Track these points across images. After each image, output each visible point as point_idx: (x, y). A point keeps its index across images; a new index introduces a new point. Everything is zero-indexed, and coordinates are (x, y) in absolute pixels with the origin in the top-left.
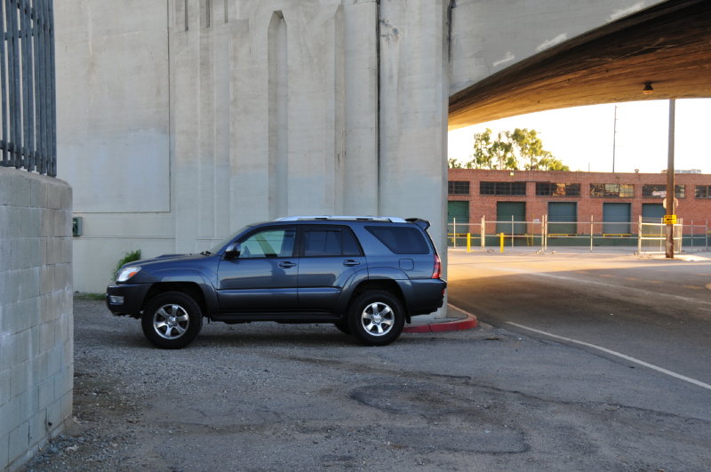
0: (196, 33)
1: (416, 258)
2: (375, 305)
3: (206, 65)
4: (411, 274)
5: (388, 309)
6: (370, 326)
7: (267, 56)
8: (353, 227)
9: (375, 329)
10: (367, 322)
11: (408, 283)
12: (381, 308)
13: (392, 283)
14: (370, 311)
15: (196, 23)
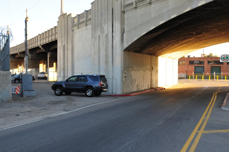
0: (93, 39)
1: (96, 82)
2: (89, 90)
3: (94, 45)
4: (95, 85)
5: (91, 91)
6: (88, 94)
7: (98, 44)
8: (87, 76)
9: (89, 94)
10: (88, 93)
11: (94, 86)
12: (90, 91)
13: (91, 86)
14: (88, 91)
15: (93, 37)
